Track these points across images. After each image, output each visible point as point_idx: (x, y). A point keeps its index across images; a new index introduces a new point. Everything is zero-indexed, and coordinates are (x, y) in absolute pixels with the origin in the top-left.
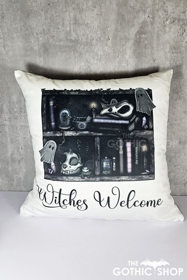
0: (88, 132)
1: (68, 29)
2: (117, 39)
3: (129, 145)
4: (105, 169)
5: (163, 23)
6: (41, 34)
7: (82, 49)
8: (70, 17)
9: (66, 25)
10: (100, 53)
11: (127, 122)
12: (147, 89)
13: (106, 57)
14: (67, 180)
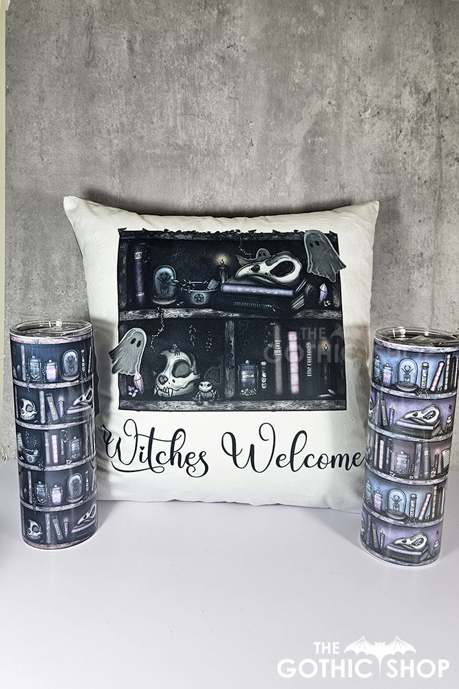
0: (210, 310)
1: (171, 124)
2: (267, 145)
3: (293, 337)
4: (244, 385)
5: (358, 115)
6: (116, 133)
7: (198, 162)
8: (175, 101)
9: (168, 115)
10: (235, 170)
11: (289, 293)
12: (329, 233)
13: (246, 179)
14: (166, 408)
